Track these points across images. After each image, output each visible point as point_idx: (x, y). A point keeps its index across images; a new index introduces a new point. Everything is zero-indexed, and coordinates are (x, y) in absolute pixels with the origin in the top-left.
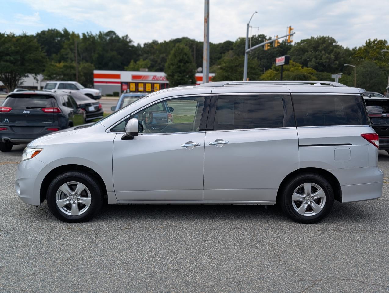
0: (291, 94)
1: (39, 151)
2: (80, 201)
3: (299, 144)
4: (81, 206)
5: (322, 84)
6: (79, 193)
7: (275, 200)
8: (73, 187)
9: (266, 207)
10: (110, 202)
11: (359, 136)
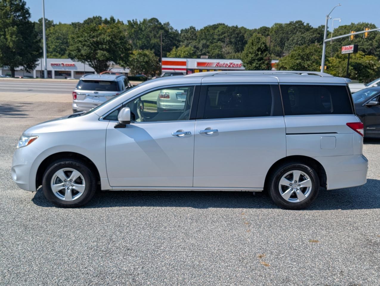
0: (278, 84)
1: (34, 139)
2: (74, 187)
3: (287, 133)
4: (75, 192)
5: (309, 74)
6: (74, 180)
7: (263, 187)
8: (69, 174)
9: (254, 193)
10: (103, 188)
11: (345, 125)
